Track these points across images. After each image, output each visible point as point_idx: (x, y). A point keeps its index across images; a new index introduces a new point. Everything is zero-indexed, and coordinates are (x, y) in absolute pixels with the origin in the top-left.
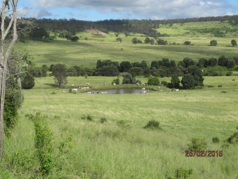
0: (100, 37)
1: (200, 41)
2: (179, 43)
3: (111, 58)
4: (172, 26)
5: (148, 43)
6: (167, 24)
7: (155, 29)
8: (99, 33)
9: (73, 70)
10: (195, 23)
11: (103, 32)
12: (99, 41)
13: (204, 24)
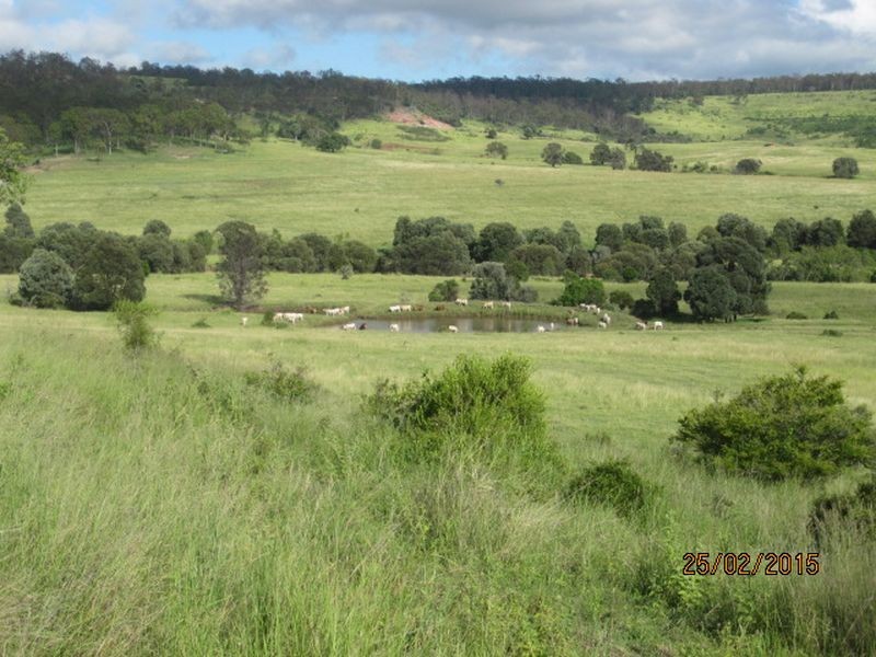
0: (429, 140)
1: (795, 162)
2: (717, 164)
3: (453, 213)
4: (702, 104)
5: (602, 163)
6: (682, 96)
7: (638, 114)
8: (425, 126)
9: (301, 248)
10: (788, 94)
11: (441, 120)
12: (425, 153)
13: (817, 100)
